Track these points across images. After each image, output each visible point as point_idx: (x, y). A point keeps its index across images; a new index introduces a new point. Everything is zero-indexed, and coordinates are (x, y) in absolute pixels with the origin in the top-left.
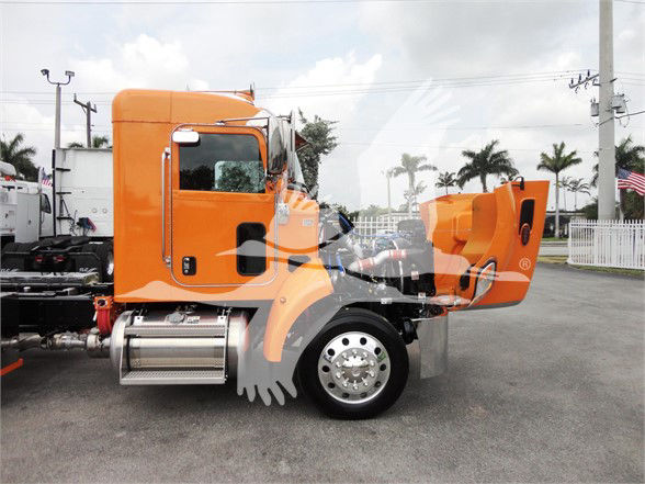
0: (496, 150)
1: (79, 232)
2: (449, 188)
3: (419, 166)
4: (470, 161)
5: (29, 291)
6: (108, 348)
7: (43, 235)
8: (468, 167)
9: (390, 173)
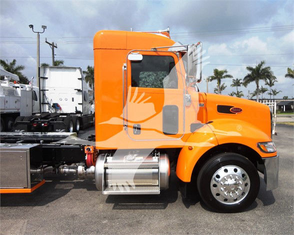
0: (263, 67)
1: (53, 111)
2: (238, 87)
3: (223, 76)
4: (250, 72)
5: (43, 143)
6: (94, 173)
7: (34, 112)
8: (249, 76)
9: (208, 79)
